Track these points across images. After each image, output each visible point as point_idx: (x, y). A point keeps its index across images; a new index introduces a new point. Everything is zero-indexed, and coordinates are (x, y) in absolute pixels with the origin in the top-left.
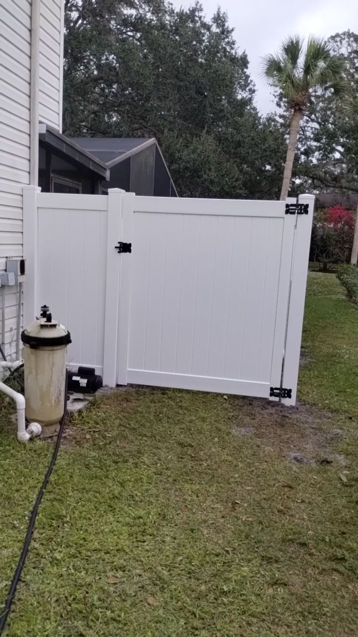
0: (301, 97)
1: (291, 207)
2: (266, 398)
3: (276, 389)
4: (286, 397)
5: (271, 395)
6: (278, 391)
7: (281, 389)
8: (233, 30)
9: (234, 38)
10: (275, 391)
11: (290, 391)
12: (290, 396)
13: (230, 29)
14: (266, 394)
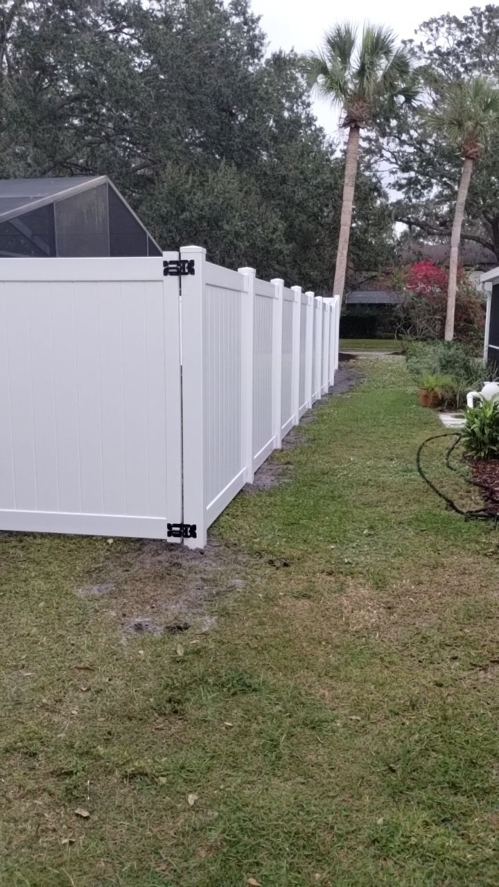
0: (357, 109)
1: (171, 266)
2: (161, 540)
3: (175, 525)
4: (189, 537)
5: (170, 534)
6: (178, 529)
7: (181, 526)
8: (259, 19)
9: (264, 30)
10: (174, 529)
11: (194, 528)
12: (194, 535)
13: (256, 16)
14: (162, 534)
